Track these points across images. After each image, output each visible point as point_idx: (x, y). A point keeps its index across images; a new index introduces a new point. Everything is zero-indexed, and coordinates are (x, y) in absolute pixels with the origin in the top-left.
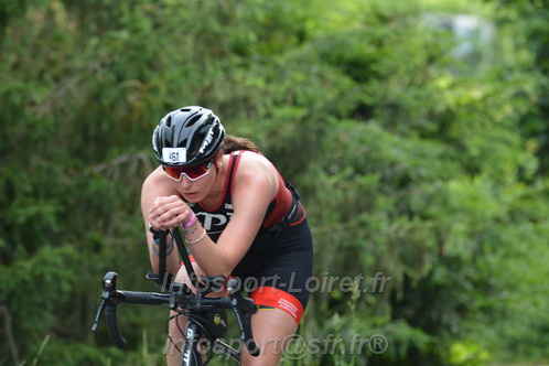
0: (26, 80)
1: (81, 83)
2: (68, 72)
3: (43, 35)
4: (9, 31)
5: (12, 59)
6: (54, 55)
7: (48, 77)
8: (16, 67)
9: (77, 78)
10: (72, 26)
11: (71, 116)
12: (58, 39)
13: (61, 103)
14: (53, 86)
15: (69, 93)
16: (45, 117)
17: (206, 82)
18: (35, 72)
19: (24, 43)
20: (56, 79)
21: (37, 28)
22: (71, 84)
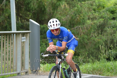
0: (62, 16)
1: (70, 16)
2: (68, 14)
3: (64, 9)
4: (58, 8)
5: (60, 13)
6: (66, 12)
7: (65, 15)
8: (60, 14)
9: (69, 15)
10: (68, 7)
11: (68, 21)
12: (66, 9)
13: (67, 19)
14: (66, 16)
15: (68, 17)
16: (64, 21)
17: (89, 15)
18: (63, 15)
19: (61, 10)
20: (66, 15)
21: (63, 8)
22: (68, 16)
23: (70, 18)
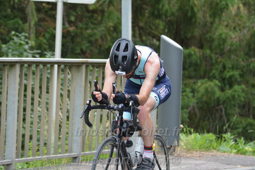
23: (248, 37)
